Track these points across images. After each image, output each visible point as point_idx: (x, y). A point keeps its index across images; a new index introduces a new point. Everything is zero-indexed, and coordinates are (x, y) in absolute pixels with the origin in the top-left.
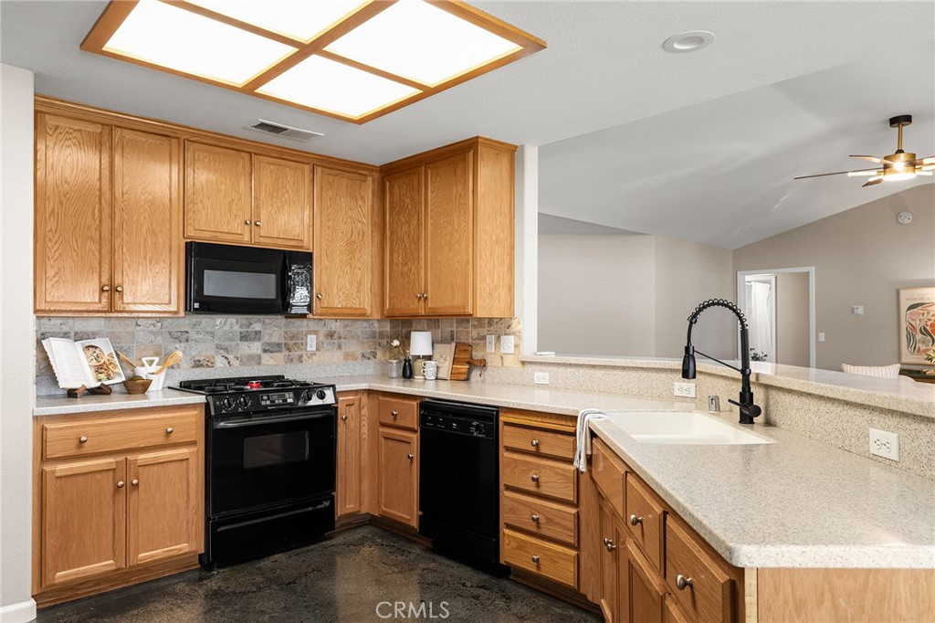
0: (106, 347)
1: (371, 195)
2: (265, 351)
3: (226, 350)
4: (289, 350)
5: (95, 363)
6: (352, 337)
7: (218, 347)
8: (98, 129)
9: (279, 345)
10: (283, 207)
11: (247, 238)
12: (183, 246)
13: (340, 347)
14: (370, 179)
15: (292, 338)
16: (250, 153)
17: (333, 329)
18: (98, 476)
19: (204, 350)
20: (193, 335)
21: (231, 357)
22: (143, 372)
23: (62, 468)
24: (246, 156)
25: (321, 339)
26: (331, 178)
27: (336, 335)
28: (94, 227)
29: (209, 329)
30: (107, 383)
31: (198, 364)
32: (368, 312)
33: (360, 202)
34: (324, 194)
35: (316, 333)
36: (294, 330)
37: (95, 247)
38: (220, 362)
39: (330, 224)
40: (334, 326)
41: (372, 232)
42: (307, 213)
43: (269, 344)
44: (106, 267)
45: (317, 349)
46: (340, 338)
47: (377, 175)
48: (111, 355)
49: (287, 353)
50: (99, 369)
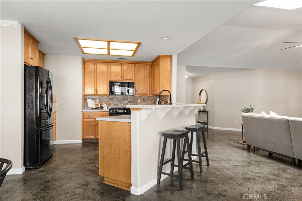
0: (98, 101)
1: (149, 68)
2: (128, 103)
3: (120, 102)
4: (134, 102)
5: (95, 104)
6: (149, 100)
7: (119, 101)
8: (94, 63)
9: (132, 101)
10: (128, 73)
11: (121, 80)
12: (109, 82)
13: (146, 102)
14: (149, 65)
15: (134, 100)
16: (121, 63)
17: (144, 98)
18: (91, 122)
19: (116, 102)
20: (114, 99)
21: (121, 104)
22: (103, 106)
23: (86, 120)
24: (121, 64)
25: (141, 100)
26: (139, 66)
27: (145, 100)
28: (94, 80)
29: (117, 98)
30: (97, 107)
31: (115, 105)
32: (149, 94)
33: (147, 70)
34: (138, 69)
35: (140, 99)
36: (135, 98)
37: (94, 84)
38: (119, 104)
39: (139, 76)
40: (144, 97)
41: (150, 77)
42: (134, 74)
43: (129, 101)
44: (95, 87)
45: (140, 103)
46: (146, 100)
47: (151, 64)
48: (98, 102)
49: (133, 103)
50: (96, 105)
